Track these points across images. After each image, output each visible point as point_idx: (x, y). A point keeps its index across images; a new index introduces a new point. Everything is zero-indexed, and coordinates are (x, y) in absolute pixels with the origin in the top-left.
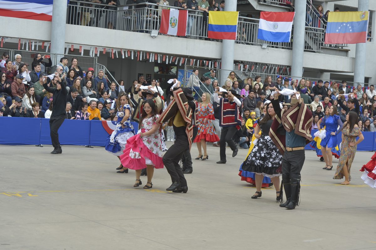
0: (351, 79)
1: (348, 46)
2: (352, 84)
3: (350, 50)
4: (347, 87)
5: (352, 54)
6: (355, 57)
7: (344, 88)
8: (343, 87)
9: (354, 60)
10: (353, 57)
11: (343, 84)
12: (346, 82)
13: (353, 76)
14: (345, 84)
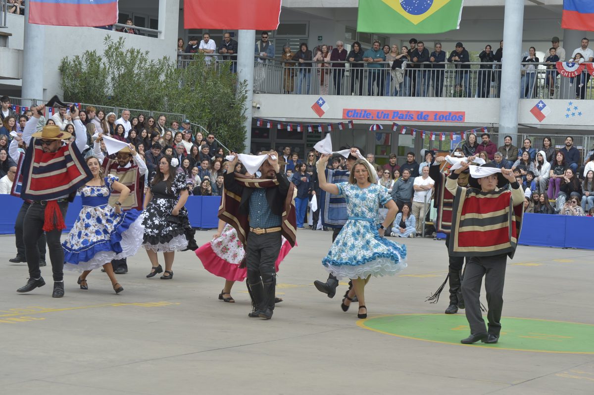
0: (17, 92)
1: (7, 26)
2: (19, 102)
3: (11, 35)
4: (11, 108)
5: (15, 41)
6: (23, 49)
7: (5, 110)
8: (3, 108)
9: (22, 55)
10: (18, 49)
11: (5, 105)
12: (9, 100)
13: (21, 87)
14: (7, 104)
